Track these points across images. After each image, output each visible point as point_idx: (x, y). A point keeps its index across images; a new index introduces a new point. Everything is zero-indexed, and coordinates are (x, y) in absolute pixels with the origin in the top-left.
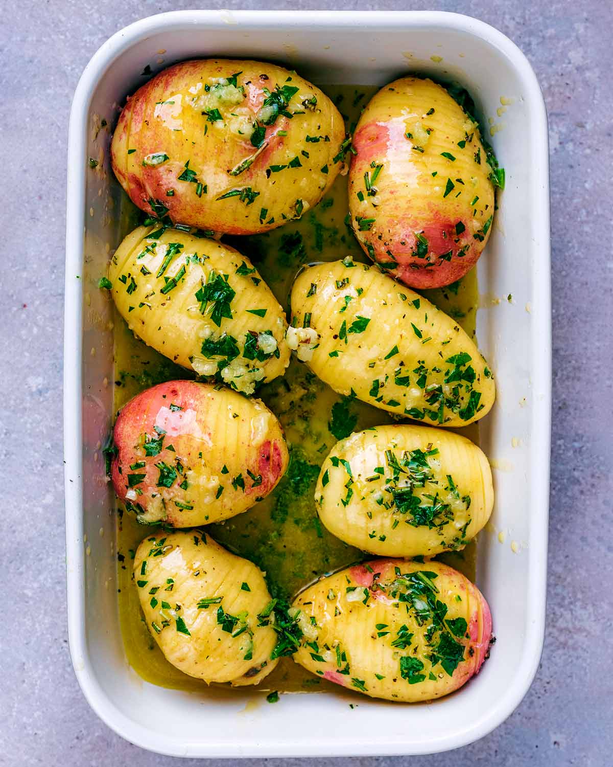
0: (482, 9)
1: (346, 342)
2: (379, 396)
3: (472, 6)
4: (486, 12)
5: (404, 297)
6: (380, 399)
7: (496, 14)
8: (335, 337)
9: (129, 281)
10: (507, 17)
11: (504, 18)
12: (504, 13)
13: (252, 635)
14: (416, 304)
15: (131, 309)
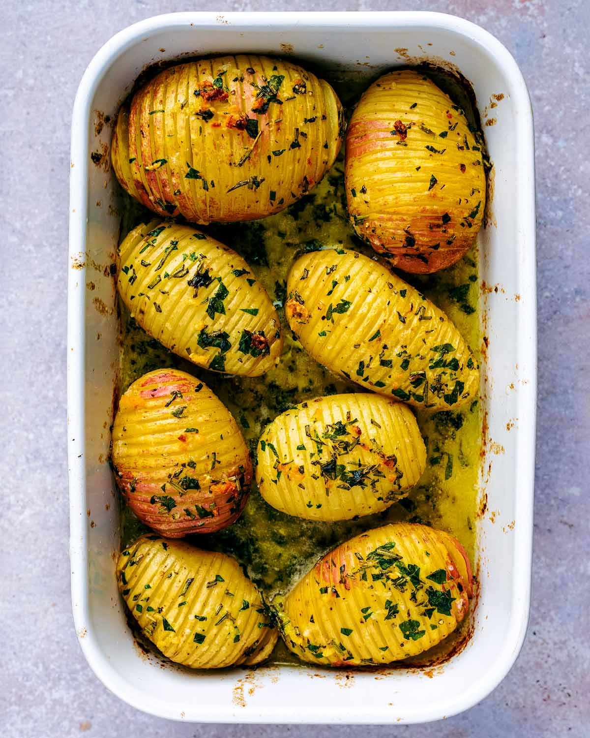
0: (553, 58)
1: (333, 322)
2: (365, 376)
3: (543, 56)
4: (556, 60)
5: (391, 286)
6: (366, 379)
7: (566, 62)
8: (323, 318)
9: (130, 273)
10: (577, 64)
11: (574, 66)
12: (574, 62)
13: (234, 620)
14: (403, 293)
15: (133, 297)
